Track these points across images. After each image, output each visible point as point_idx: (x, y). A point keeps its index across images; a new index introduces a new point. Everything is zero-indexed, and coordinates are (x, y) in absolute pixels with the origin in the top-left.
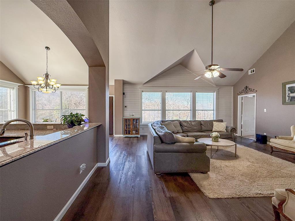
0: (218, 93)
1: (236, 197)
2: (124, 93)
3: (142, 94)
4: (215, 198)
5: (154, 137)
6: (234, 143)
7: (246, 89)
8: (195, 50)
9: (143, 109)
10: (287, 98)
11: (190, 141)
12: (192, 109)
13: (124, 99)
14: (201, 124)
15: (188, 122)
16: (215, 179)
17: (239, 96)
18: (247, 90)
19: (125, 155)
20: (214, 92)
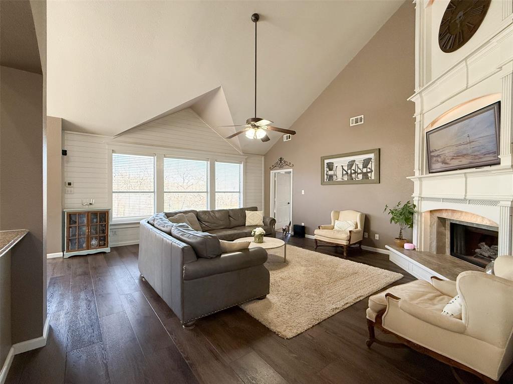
0: (246, 166)
1: (316, 323)
2: (66, 151)
4: (294, 335)
5: (183, 249)
6: (283, 243)
8: (221, 87)
9: (115, 189)
10: (326, 176)
11: (241, 248)
12: (209, 191)
13: (65, 165)
14: (229, 216)
15: (210, 214)
16: (280, 303)
17: (271, 172)
18: (281, 163)
19: (89, 301)
20: (240, 163)
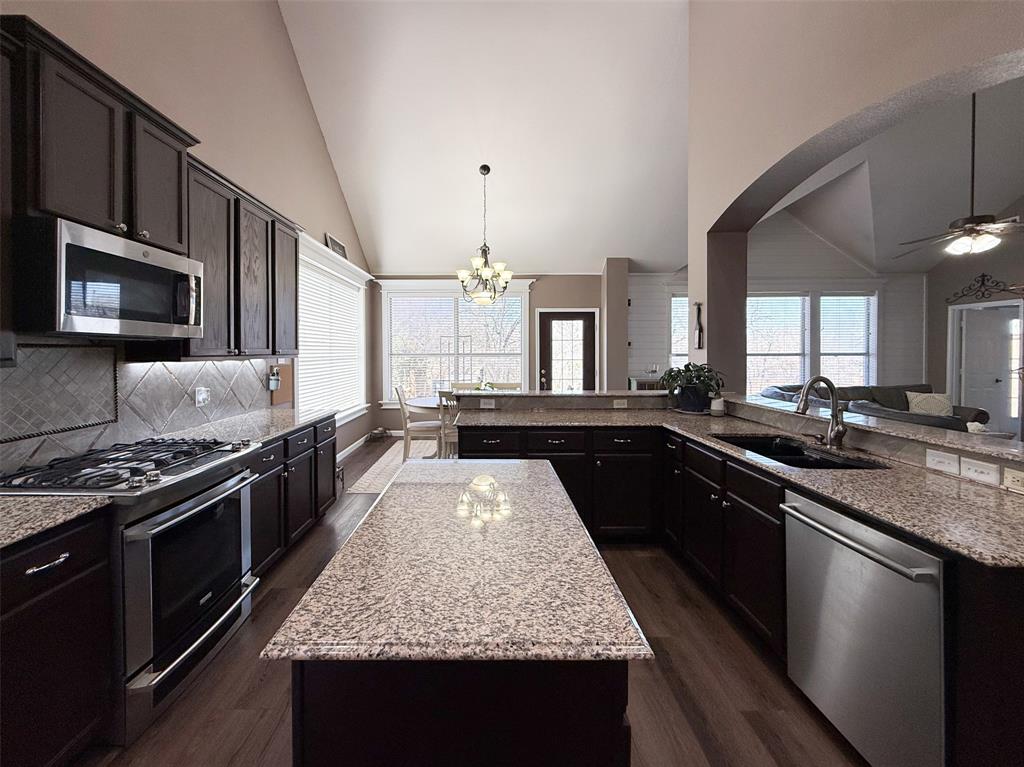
0: (884, 299)
2: (630, 301)
3: (671, 301)
7: (983, 284)
8: (866, 162)
9: (674, 351)
12: (808, 352)
17: (950, 308)
18: (985, 287)
